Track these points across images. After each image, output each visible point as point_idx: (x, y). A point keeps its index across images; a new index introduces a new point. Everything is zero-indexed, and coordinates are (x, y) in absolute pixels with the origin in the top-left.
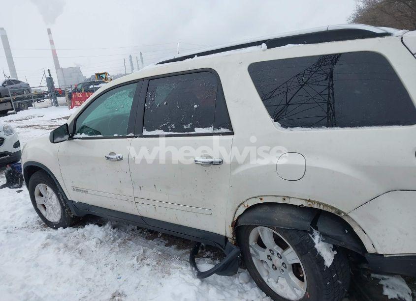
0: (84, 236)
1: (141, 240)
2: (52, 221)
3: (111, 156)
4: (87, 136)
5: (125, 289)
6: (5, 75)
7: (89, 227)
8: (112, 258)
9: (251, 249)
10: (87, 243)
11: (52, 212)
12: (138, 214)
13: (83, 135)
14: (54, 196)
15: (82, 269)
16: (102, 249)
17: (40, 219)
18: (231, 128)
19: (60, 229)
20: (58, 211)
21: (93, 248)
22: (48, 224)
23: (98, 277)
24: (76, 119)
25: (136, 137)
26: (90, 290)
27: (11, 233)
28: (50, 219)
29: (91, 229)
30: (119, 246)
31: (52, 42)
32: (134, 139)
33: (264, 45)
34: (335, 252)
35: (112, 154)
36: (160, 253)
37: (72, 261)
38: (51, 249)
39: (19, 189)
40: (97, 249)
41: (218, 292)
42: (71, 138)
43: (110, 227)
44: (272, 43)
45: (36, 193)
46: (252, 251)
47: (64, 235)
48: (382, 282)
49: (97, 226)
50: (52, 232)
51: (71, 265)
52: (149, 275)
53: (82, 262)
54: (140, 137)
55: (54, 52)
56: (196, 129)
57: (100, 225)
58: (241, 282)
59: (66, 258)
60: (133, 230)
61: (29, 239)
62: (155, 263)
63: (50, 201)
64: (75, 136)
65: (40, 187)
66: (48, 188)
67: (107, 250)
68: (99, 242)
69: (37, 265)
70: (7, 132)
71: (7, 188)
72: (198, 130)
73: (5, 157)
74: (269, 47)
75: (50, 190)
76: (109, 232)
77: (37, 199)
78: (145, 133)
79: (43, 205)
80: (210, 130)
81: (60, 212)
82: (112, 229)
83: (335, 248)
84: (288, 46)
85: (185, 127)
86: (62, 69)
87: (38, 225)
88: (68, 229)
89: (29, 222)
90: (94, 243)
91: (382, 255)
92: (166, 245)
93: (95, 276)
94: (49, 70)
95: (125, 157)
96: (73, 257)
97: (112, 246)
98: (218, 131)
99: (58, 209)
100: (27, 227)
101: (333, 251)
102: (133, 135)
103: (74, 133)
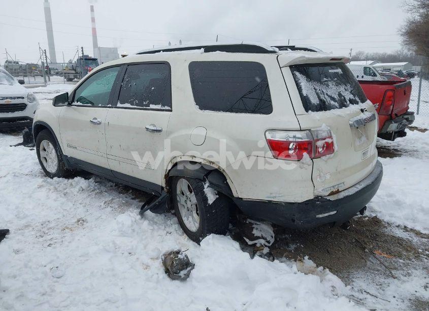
0: (71, 185)
1: (115, 193)
2: (50, 172)
3: (94, 121)
4: (81, 104)
5: (89, 218)
6: (40, 48)
7: (77, 179)
8: (88, 201)
9: (177, 197)
10: (72, 189)
11: (51, 164)
12: (109, 168)
13: (79, 103)
14: (54, 151)
15: (62, 204)
16: (82, 194)
17: (42, 171)
18: (171, 107)
19: (55, 178)
20: (55, 163)
21: (75, 193)
22: (48, 174)
23: (72, 210)
24: (75, 91)
25: (112, 107)
26: (64, 216)
27: (17, 176)
28: (49, 170)
29: (78, 181)
30: (96, 194)
31: (93, 20)
32: (111, 109)
33: (202, 50)
34: (217, 196)
35: (95, 119)
36: (124, 202)
37: (57, 198)
38: (44, 189)
39: (32, 148)
40: (78, 194)
41: (149, 224)
42: (70, 105)
43: (93, 181)
44: (208, 49)
45: (41, 148)
46: (178, 199)
47: (57, 182)
48: (254, 226)
49: (83, 179)
50: (49, 180)
51: (55, 200)
52: (109, 213)
53: (64, 200)
54: (115, 107)
55: (94, 30)
56: (151, 105)
57: (85, 179)
58: (172, 223)
59: (54, 195)
60: (111, 186)
61: (30, 182)
62: (117, 207)
63: (50, 155)
64: (73, 104)
65: (44, 143)
66: (50, 144)
67: (85, 195)
68: (81, 189)
69: (30, 197)
70: (30, 99)
71: (22, 146)
72: (152, 106)
73: (25, 121)
74: (205, 51)
75: (51, 146)
76: (91, 184)
77: (42, 153)
78: (119, 105)
79: (45, 158)
80: (159, 107)
81: (57, 165)
82: (94, 183)
83: (219, 193)
84: (218, 52)
85: (144, 103)
86: (99, 48)
87: (40, 175)
88: (61, 179)
89: (34, 172)
90: (77, 190)
91: (242, 199)
92: (132, 199)
93: (70, 209)
94: (82, 48)
95: (103, 122)
96: (59, 196)
97: (90, 194)
98: (164, 108)
99: (56, 162)
100: (32, 175)
101: (216, 195)
102: (111, 106)
103: (73, 101)
